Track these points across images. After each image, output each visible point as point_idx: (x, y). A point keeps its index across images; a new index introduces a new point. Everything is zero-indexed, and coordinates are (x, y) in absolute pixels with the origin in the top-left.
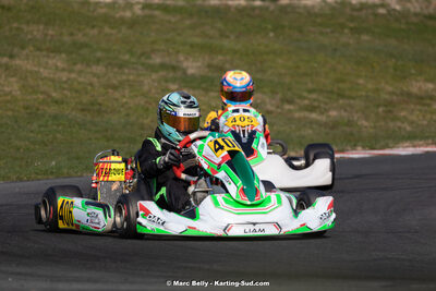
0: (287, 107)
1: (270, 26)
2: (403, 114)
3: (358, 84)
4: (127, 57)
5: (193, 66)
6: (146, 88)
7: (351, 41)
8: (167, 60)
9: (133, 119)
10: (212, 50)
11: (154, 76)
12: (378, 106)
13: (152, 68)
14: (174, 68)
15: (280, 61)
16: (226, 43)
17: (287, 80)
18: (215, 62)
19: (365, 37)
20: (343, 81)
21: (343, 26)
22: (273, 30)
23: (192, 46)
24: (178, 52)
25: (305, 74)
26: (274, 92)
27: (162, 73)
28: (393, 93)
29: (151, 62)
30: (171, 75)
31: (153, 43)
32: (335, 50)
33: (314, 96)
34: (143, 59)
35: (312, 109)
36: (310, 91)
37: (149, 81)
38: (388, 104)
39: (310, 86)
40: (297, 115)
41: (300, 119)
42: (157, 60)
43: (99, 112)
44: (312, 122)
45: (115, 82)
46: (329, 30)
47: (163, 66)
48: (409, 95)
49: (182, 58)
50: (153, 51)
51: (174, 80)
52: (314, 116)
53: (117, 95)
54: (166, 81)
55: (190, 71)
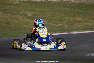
0: (50, 23)
1: (46, 6)
2: (75, 25)
3: (65, 18)
4: (15, 12)
5: (29, 14)
6: (19, 19)
7: (64, 9)
8: (24, 13)
9: (16, 26)
10: (34, 11)
11: (21, 16)
12: (69, 23)
13: (21, 15)
14: (25, 15)
15: (48, 13)
16: (37, 9)
17: (50, 17)
18: (34, 13)
19: (67, 8)
20: (62, 18)
21: (62, 6)
22: (47, 7)
23: (29, 10)
24: (26, 11)
25: (54, 16)
26: (47, 20)
27: (23, 16)
28: (72, 20)
29: (21, 13)
30: (25, 16)
31: (21, 9)
32: (60, 11)
33: (55, 21)
34: (19, 13)
35: (55, 24)
36: (55, 20)
37: (20, 18)
38: (71, 23)
39: (55, 19)
40: (52, 25)
41: (52, 26)
42: (22, 13)
43: (9, 24)
44: (55, 27)
45: (13, 18)
46: (59, 7)
47: (23, 14)
48: (76, 21)
49: (27, 13)
50: (21, 11)
51: (25, 17)
52: (55, 25)
53: (13, 20)
54: (24, 17)
55: (29, 15)
